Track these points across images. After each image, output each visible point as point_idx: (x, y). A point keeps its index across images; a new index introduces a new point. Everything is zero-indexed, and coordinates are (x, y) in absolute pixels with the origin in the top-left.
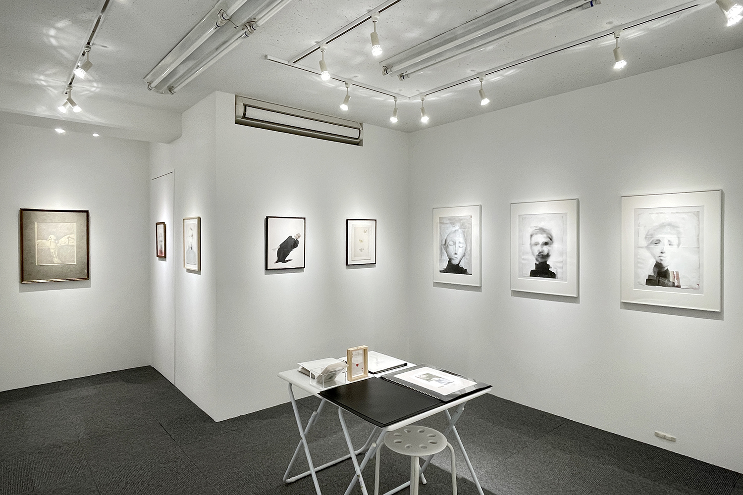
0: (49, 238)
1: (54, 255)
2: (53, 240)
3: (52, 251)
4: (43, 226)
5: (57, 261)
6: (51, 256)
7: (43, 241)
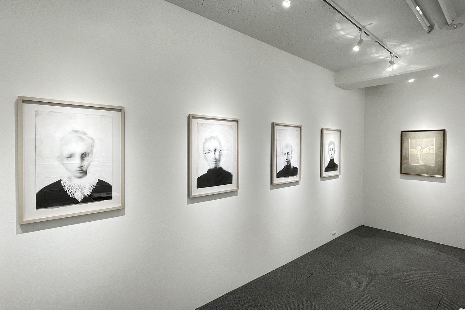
0: (417, 148)
1: (420, 159)
2: (419, 149)
3: (419, 156)
4: (414, 141)
5: (421, 163)
6: (418, 159)
7: (413, 150)
